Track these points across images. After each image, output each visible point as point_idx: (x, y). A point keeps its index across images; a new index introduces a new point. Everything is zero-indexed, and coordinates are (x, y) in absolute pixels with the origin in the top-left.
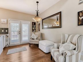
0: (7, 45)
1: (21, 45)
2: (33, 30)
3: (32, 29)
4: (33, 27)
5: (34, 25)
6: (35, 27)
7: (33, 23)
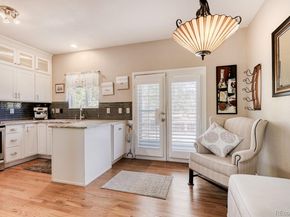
0: (130, 153)
1: (167, 162)
2: (221, 105)
3: (218, 98)
4: (219, 90)
5: (226, 80)
6: (230, 90)
7: (218, 69)
